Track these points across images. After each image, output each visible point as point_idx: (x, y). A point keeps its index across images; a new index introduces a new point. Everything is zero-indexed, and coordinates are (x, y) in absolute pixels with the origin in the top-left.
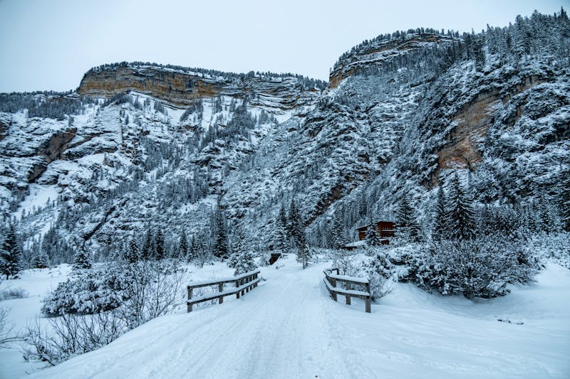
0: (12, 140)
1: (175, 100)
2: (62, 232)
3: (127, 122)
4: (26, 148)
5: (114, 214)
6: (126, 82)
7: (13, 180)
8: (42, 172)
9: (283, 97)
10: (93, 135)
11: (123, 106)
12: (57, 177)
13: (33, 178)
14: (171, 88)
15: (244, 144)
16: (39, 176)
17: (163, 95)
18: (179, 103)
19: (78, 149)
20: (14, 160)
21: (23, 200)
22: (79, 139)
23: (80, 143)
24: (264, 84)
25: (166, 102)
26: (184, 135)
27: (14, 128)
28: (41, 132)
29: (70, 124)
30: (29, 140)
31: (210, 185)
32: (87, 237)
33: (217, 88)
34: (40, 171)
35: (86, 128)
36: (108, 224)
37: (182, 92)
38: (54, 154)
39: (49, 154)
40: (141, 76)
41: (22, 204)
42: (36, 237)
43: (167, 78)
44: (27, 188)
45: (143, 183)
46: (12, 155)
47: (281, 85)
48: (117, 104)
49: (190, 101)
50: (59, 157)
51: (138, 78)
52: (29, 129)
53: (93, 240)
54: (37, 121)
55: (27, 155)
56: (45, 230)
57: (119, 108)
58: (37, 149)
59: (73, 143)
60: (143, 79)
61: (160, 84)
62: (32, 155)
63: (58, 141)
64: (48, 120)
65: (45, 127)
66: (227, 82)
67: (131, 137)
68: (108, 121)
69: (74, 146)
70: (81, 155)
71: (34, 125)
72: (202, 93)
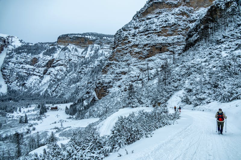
0: (39, 63)
1: (82, 45)
2: (49, 90)
3: (66, 57)
4: (43, 65)
5: (59, 86)
6: (68, 41)
7: (40, 74)
8: (47, 71)
9: (111, 45)
10: (58, 60)
11: (65, 51)
12: (50, 73)
13: (44, 73)
14: (80, 42)
15: (92, 66)
16: (46, 72)
17: (79, 44)
18: (83, 47)
19: (55, 64)
20: (40, 68)
21: (42, 80)
22: (55, 61)
23: (55, 63)
24: (105, 41)
25: (79, 46)
26: (81, 59)
27: (40, 59)
28: (46, 60)
29: (53, 58)
30: (43, 62)
31: (80, 79)
32: (53, 91)
33: (93, 42)
34: (46, 71)
35: (57, 58)
36: (57, 88)
37: (84, 43)
38: (49, 66)
39: (48, 66)
40: (72, 39)
41: (42, 81)
42: (43, 91)
43: (79, 39)
44: (43, 76)
45: (66, 77)
46: (40, 67)
47: (110, 41)
48: (64, 51)
49: (86, 46)
50: (51, 67)
51: (71, 40)
52: (43, 59)
53: (54, 92)
54: (45, 56)
55: (43, 67)
56: (45, 89)
57: (64, 52)
58: (45, 65)
59: (54, 63)
60: (72, 40)
61: (77, 41)
62: (44, 67)
63: (50, 63)
64: (48, 56)
65: (47, 58)
66: (96, 39)
67: (67, 62)
68: (62, 56)
69: (54, 64)
70: (55, 66)
71: (44, 58)
72: (89, 43)
